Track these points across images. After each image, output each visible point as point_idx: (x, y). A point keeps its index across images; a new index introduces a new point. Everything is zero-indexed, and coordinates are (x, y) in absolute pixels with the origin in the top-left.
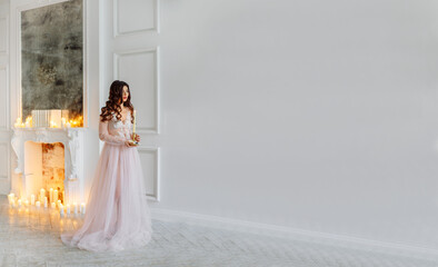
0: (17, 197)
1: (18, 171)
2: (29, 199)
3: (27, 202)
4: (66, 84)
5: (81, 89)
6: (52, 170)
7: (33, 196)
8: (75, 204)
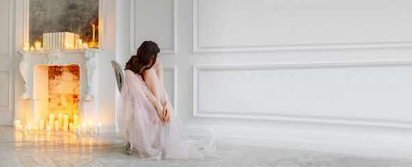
0: (24, 123)
1: (25, 96)
2: (39, 124)
3: (36, 127)
4: (80, 8)
5: (97, 12)
6: (59, 96)
7: (42, 121)
8: (91, 124)
